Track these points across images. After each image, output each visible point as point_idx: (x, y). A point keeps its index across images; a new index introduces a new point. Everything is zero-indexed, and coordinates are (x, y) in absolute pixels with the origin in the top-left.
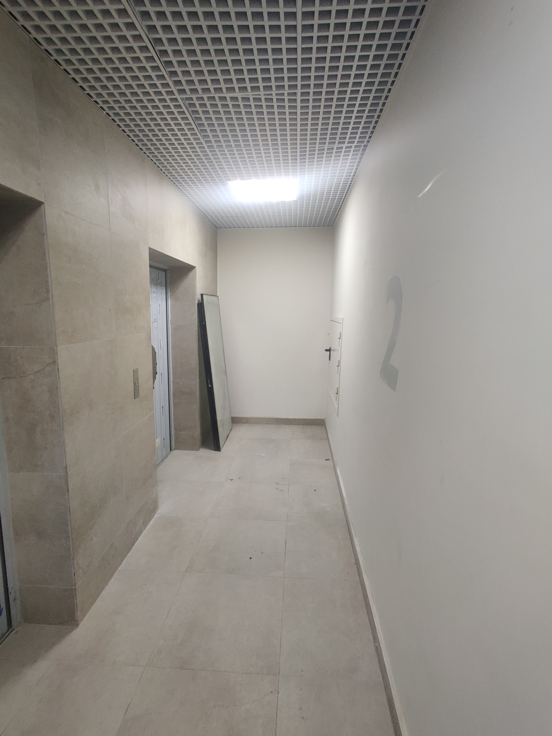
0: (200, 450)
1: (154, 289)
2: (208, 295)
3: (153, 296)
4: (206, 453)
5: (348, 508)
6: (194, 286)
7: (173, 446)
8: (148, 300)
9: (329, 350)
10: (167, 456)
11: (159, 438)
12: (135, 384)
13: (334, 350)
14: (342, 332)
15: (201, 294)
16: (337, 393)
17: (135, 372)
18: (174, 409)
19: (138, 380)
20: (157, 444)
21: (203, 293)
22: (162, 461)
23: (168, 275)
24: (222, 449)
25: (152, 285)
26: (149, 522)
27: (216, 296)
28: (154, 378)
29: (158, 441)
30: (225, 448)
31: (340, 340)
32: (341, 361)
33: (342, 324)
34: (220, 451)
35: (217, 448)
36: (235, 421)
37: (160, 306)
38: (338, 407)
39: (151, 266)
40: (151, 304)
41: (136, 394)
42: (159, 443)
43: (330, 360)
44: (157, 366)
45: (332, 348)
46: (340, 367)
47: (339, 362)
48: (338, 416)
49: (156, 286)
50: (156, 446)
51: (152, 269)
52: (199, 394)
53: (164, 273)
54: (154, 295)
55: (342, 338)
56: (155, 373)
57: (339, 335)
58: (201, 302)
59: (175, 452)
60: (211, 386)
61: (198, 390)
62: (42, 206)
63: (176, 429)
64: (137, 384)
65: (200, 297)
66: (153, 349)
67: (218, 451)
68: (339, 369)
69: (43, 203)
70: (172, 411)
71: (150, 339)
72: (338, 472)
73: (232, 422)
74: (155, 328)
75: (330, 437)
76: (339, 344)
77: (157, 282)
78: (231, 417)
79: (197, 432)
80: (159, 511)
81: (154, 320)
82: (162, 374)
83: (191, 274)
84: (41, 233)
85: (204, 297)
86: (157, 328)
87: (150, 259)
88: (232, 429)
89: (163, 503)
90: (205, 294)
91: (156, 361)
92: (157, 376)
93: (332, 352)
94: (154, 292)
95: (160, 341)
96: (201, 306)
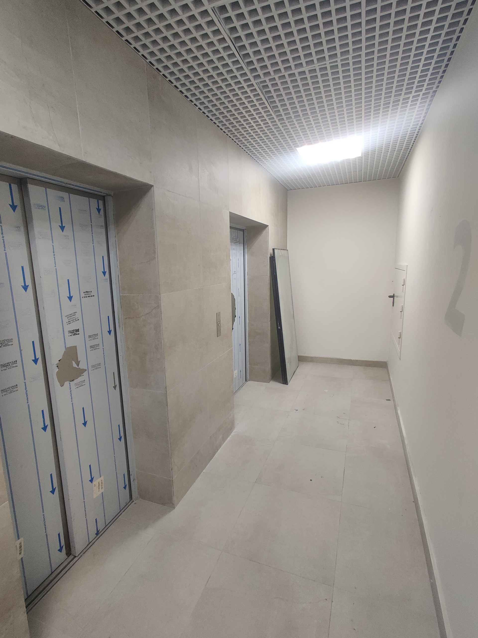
0: (270, 383)
1: (234, 247)
2: (279, 249)
3: (232, 252)
4: (276, 385)
5: (408, 448)
6: (267, 242)
7: (248, 378)
8: (228, 256)
9: (393, 297)
10: (243, 385)
11: (237, 370)
12: (218, 325)
13: (397, 297)
14: (406, 279)
15: (273, 249)
16: (400, 337)
17: (218, 315)
18: (249, 346)
19: (220, 321)
20: (235, 375)
21: (275, 248)
22: (239, 389)
23: (246, 234)
24: (289, 383)
25: (233, 243)
26: (227, 438)
27: (286, 250)
28: (233, 320)
29: (236, 372)
30: (291, 383)
31: (404, 287)
32: (405, 307)
33: (406, 271)
34: (287, 384)
35: (285, 381)
36: (302, 359)
37: (238, 260)
38: (401, 351)
39: (231, 227)
40: (231, 259)
41: (218, 332)
42: (237, 374)
43: (393, 306)
44: (236, 310)
45: (395, 295)
46: (403, 313)
47: (403, 307)
48: (400, 359)
49: (235, 244)
50: (234, 377)
51: (232, 230)
52: (270, 334)
53: (242, 233)
54: (234, 251)
55: (406, 284)
56: (234, 316)
57: (402, 282)
58: (273, 255)
59: (249, 383)
60: (280, 328)
61: (269, 332)
62: (153, 188)
63: (250, 364)
64: (219, 325)
65: (272, 251)
66: (233, 296)
67: (285, 384)
68: (402, 314)
69: (153, 186)
70: (248, 348)
71: (230, 288)
72: (399, 412)
73: (299, 361)
74: (235, 279)
75: (391, 378)
76: (403, 290)
77: (236, 240)
78: (298, 356)
79: (268, 367)
80: (235, 430)
81: (233, 272)
82: (239, 317)
83: (264, 232)
84: (151, 209)
85: (276, 251)
86: (236, 279)
87: (231, 222)
88: (298, 366)
89: (238, 424)
90: (276, 249)
91: (235, 306)
92: (236, 319)
93: (395, 298)
94: (234, 249)
95: (239, 289)
96: (272, 259)
